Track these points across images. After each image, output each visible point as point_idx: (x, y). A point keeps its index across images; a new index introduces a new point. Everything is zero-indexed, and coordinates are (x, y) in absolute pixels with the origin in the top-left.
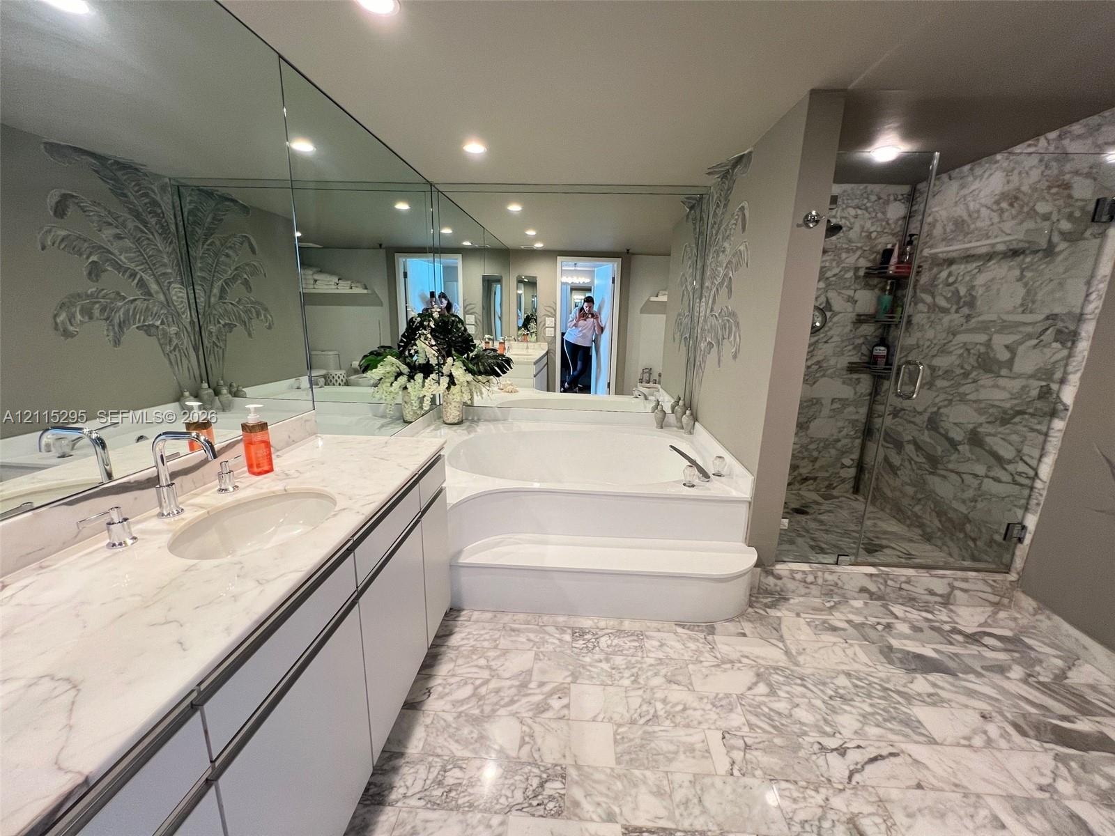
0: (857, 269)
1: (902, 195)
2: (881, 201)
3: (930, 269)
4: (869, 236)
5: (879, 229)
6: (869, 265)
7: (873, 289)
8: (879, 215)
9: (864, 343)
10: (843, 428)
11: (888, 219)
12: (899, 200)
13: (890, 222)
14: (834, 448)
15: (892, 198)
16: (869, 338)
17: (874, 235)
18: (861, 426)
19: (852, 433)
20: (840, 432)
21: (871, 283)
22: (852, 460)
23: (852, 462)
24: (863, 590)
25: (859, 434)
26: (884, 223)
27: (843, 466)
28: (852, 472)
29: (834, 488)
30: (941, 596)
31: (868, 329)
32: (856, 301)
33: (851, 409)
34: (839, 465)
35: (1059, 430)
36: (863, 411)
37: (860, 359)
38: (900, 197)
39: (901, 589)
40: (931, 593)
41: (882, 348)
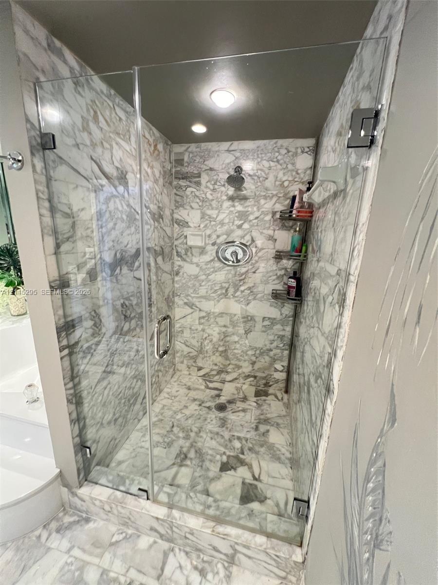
0: (274, 213)
1: (308, 147)
2: (290, 154)
4: (282, 185)
5: (290, 179)
6: (283, 208)
7: (289, 230)
8: (290, 167)
9: (285, 274)
10: (274, 341)
11: (298, 170)
12: (307, 152)
13: (299, 172)
14: (268, 355)
15: (299, 151)
16: (289, 270)
17: (286, 184)
18: (287, 340)
19: (281, 345)
20: (272, 344)
21: (286, 224)
22: (283, 366)
23: (283, 368)
25: (287, 347)
26: (294, 173)
27: (276, 370)
28: (283, 376)
29: (270, 386)
31: (288, 264)
32: (276, 240)
33: (279, 327)
34: (273, 369)
36: (289, 329)
37: (283, 287)
38: (307, 150)
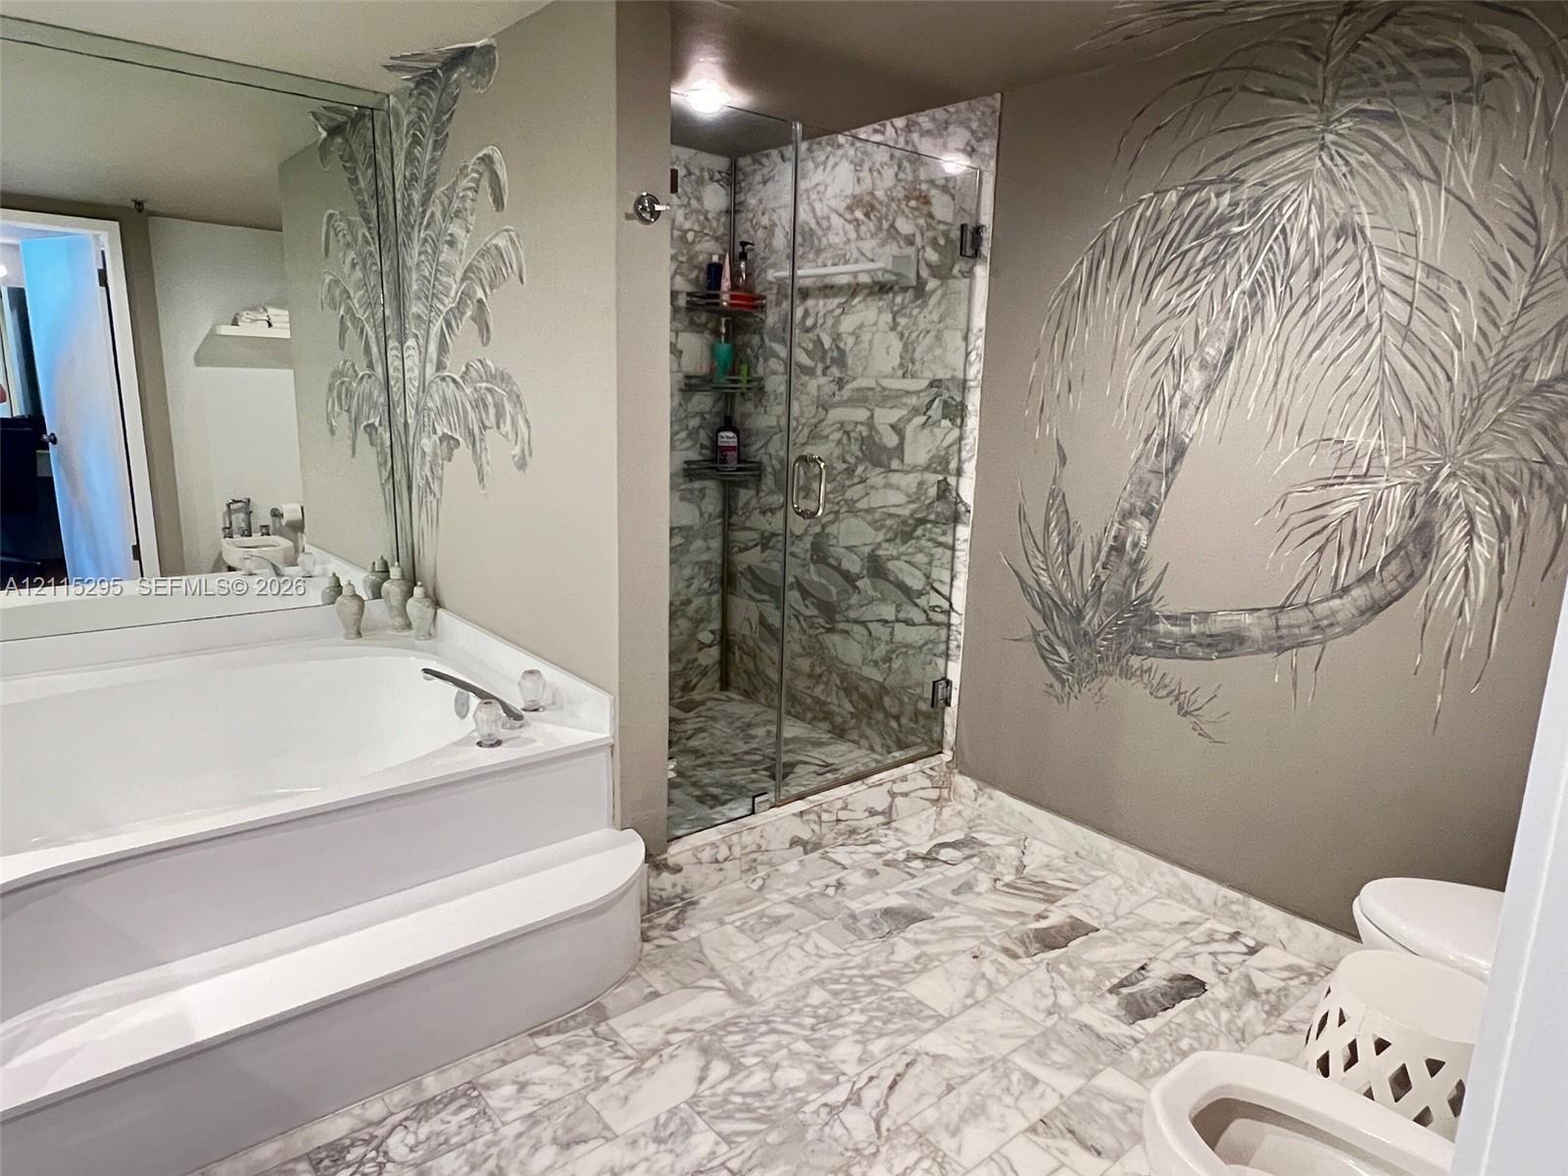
1: (720, 172)
2: (693, 177)
3: (778, 304)
4: (683, 238)
5: (697, 228)
6: (690, 288)
7: (702, 332)
8: (694, 202)
9: (701, 426)
10: (693, 578)
11: (707, 211)
12: (718, 181)
13: (710, 216)
14: (684, 616)
15: (706, 176)
16: (707, 416)
17: (690, 236)
18: (716, 572)
19: (706, 585)
20: (689, 586)
21: (698, 321)
22: (712, 632)
23: (711, 637)
24: (795, 842)
25: (716, 586)
26: (702, 218)
27: (702, 646)
28: (714, 652)
29: (693, 689)
30: (882, 813)
31: (703, 401)
32: (681, 352)
33: (699, 543)
34: (695, 646)
35: (966, 541)
36: (716, 544)
37: (701, 454)
38: (717, 176)
39: (838, 821)
40: (872, 813)
41: (731, 434)
